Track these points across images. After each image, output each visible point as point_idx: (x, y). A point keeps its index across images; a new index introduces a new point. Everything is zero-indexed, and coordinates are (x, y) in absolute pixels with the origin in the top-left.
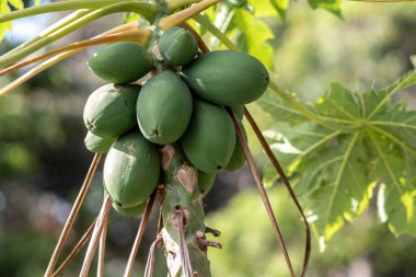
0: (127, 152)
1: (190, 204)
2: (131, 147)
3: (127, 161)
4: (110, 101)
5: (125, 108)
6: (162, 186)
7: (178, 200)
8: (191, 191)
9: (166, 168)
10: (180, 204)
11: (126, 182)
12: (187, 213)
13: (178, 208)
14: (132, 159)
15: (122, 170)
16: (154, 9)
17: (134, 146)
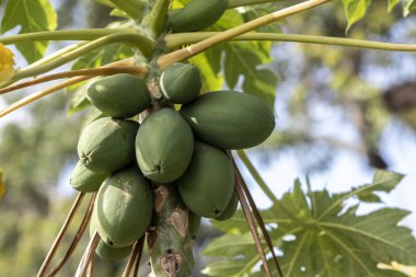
0: (123, 189)
1: (182, 249)
2: (126, 184)
3: (123, 197)
4: (108, 134)
5: (123, 142)
6: (153, 229)
7: (170, 244)
8: (183, 235)
9: (158, 209)
10: (172, 247)
11: (120, 219)
12: (179, 258)
13: (169, 251)
14: (128, 196)
15: (118, 206)
16: (154, 46)
17: (130, 183)
